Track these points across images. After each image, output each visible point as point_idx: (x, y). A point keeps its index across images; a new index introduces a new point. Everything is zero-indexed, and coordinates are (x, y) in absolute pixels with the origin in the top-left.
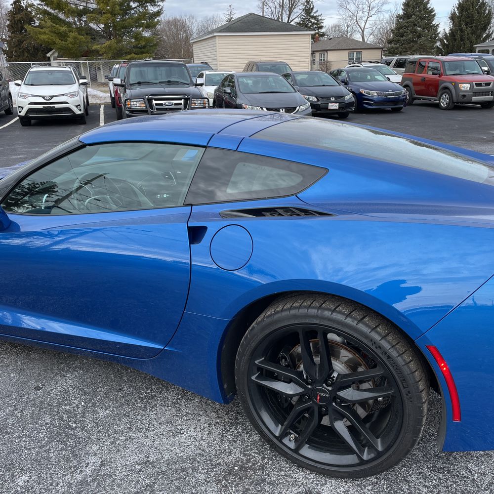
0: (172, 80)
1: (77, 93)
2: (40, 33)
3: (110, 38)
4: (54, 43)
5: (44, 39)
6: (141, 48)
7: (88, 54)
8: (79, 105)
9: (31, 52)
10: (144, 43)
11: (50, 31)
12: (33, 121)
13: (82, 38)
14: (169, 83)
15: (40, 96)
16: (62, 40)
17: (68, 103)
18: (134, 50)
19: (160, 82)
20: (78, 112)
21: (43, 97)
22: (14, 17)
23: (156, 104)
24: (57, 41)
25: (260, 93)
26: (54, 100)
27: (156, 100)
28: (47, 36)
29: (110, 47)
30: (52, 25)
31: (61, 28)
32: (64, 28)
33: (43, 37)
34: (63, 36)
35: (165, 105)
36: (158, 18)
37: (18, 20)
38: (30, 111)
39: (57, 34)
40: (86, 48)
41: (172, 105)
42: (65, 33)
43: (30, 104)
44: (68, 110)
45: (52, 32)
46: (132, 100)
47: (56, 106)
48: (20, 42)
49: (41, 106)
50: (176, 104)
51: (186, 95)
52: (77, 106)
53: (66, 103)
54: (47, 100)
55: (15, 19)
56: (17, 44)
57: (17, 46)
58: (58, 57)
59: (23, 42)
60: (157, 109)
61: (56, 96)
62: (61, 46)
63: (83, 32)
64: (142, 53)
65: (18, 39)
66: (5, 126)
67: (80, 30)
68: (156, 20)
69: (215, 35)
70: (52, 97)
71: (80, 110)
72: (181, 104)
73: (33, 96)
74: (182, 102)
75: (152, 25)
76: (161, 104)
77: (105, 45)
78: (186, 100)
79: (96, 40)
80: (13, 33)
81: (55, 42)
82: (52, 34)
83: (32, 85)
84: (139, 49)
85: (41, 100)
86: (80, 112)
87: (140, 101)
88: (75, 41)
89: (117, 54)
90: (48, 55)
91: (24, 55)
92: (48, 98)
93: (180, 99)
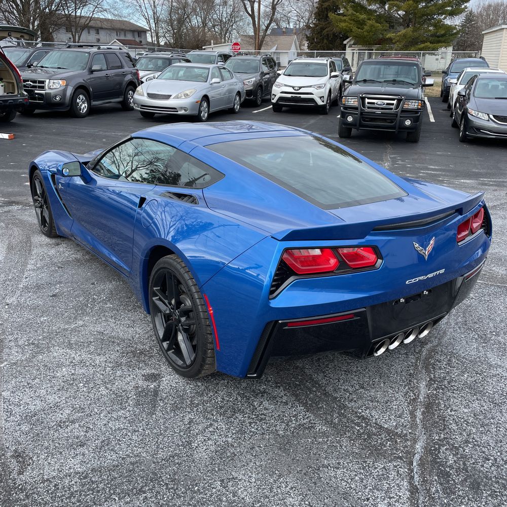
0: (398, 79)
1: (323, 85)
2: (341, 21)
3: (408, 26)
4: (351, 31)
5: (342, 27)
6: (438, 37)
7: (383, 43)
8: (323, 97)
9: (330, 39)
10: (443, 32)
11: (349, 19)
12: (284, 108)
13: (379, 26)
14: (394, 82)
15: (291, 86)
16: (359, 28)
17: (313, 94)
18: (431, 38)
19: (385, 81)
20: (320, 103)
21: (293, 87)
22: (322, 5)
23: (368, 103)
24: (355, 29)
25: (496, 98)
26: (301, 91)
27: (369, 98)
28: (346, 24)
29: (405, 36)
30: (352, 13)
31: (360, 16)
32: (363, 16)
33: (343, 25)
34: (361, 24)
35: (377, 104)
36: (465, 4)
37: (325, 8)
38: (281, 99)
39: (356, 22)
40: (381, 36)
41: (384, 104)
42: (364, 21)
43: (282, 92)
44: (312, 100)
45: (351, 20)
46: (347, 98)
47: (303, 96)
48: (323, 29)
49: (289, 96)
50: (388, 104)
51: (400, 96)
52: (321, 98)
53: (312, 94)
54: (295, 90)
55: (323, 7)
56: (319, 31)
57: (319, 33)
58: (353, 44)
59: (325, 29)
60: (368, 108)
61: (304, 87)
62: (357, 34)
63: (382, 20)
64: (439, 42)
65: (321, 26)
66: (261, 110)
67: (379, 18)
68: (463, 6)
69: (503, 27)
70: (300, 88)
71: (323, 102)
72: (393, 104)
73: (286, 85)
74: (395, 102)
75: (456, 12)
76: (374, 103)
77: (400, 33)
78: (399, 101)
79: (395, 28)
80: (319, 20)
81: (352, 29)
82: (352, 22)
83: (289, 75)
84: (436, 38)
85: (291, 90)
86: (322, 103)
87: (354, 99)
88: (371, 29)
89: (412, 42)
90: (345, 42)
91: (323, 42)
92: (297, 89)
93: (393, 100)
